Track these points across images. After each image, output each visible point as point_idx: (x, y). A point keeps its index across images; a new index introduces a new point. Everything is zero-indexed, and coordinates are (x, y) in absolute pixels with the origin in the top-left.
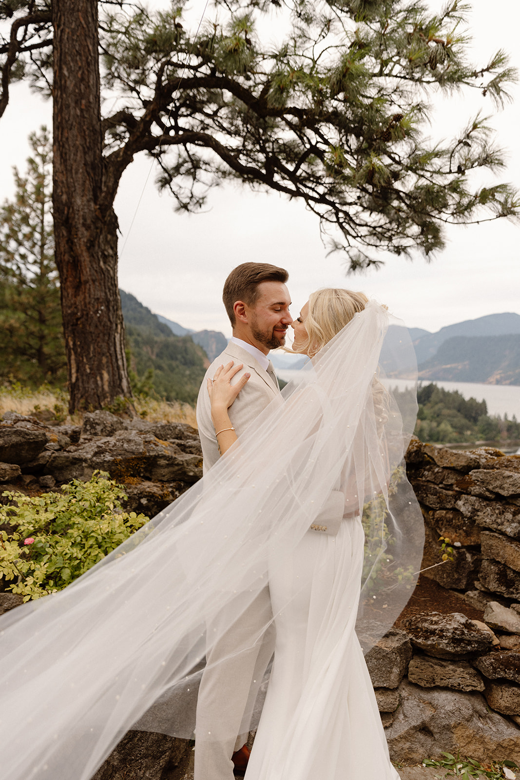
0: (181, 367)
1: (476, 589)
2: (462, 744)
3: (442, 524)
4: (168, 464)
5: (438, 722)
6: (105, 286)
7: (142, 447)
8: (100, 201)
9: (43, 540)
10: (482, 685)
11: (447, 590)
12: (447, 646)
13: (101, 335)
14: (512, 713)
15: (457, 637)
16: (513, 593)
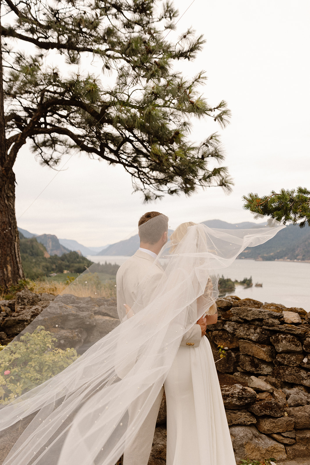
0: (30, 257)
1: (238, 371)
2: (250, 453)
3: (217, 338)
4: (74, 319)
5: (237, 443)
6: (8, 214)
7: (59, 310)
8: (5, 165)
9: (17, 371)
10: (255, 420)
11: (223, 373)
12: (236, 402)
13: (6, 244)
14: (271, 433)
15: (240, 396)
16: (258, 371)
